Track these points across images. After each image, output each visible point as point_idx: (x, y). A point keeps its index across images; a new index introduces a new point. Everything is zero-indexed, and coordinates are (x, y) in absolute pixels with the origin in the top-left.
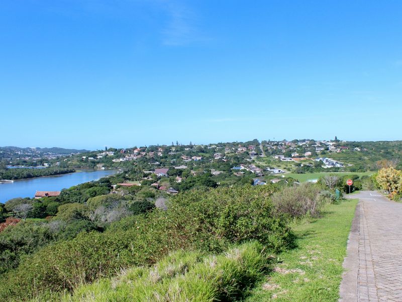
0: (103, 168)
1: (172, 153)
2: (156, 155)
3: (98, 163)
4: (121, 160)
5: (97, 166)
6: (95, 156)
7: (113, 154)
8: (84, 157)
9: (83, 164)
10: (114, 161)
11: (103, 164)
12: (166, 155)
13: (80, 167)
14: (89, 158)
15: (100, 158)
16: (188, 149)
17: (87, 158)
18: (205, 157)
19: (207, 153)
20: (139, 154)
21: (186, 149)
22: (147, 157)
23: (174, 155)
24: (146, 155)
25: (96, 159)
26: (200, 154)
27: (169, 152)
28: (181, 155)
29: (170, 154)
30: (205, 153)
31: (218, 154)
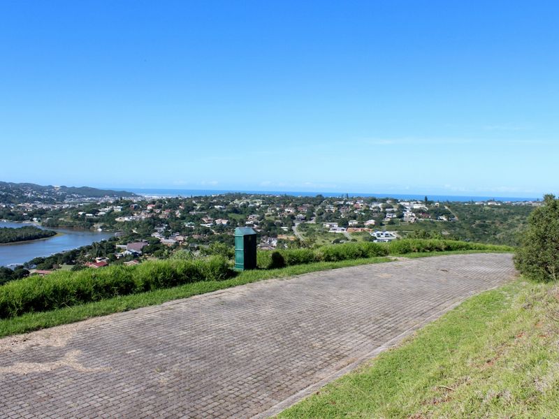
0: (100, 230)
1: (193, 213)
2: (172, 214)
3: (97, 221)
4: (126, 219)
5: (94, 226)
6: (95, 212)
7: (120, 210)
8: (81, 213)
9: (77, 222)
10: (117, 219)
11: (102, 224)
12: (185, 215)
13: (73, 226)
14: (87, 215)
15: (102, 215)
16: (219, 206)
17: (84, 214)
18: (234, 220)
19: (242, 214)
20: (152, 211)
21: (216, 207)
22: (161, 217)
23: (195, 216)
24: (161, 213)
25: (96, 216)
26: (230, 215)
27: (190, 211)
28: (204, 216)
29: (190, 214)
30: (238, 214)
31: (254, 217)
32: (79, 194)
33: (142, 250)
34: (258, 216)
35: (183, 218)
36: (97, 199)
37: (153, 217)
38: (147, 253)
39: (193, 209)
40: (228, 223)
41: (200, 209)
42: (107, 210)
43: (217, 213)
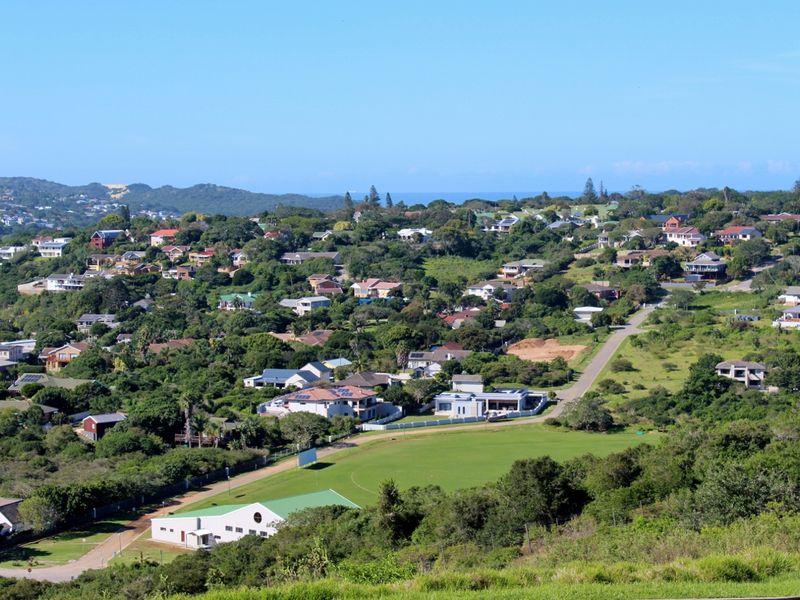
1: (296, 257)
2: (221, 262)
4: (52, 285)
7: (57, 253)
10: (25, 288)
12: (258, 267)
16: (417, 231)
20: (154, 253)
21: (403, 232)
24: (184, 259)
27: (292, 249)
28: (331, 266)
29: (286, 261)
30: (474, 257)
31: (526, 268)
34: (544, 264)
39: (306, 243)
40: (395, 293)
41: (331, 242)
42: (9, 254)
43: (379, 255)
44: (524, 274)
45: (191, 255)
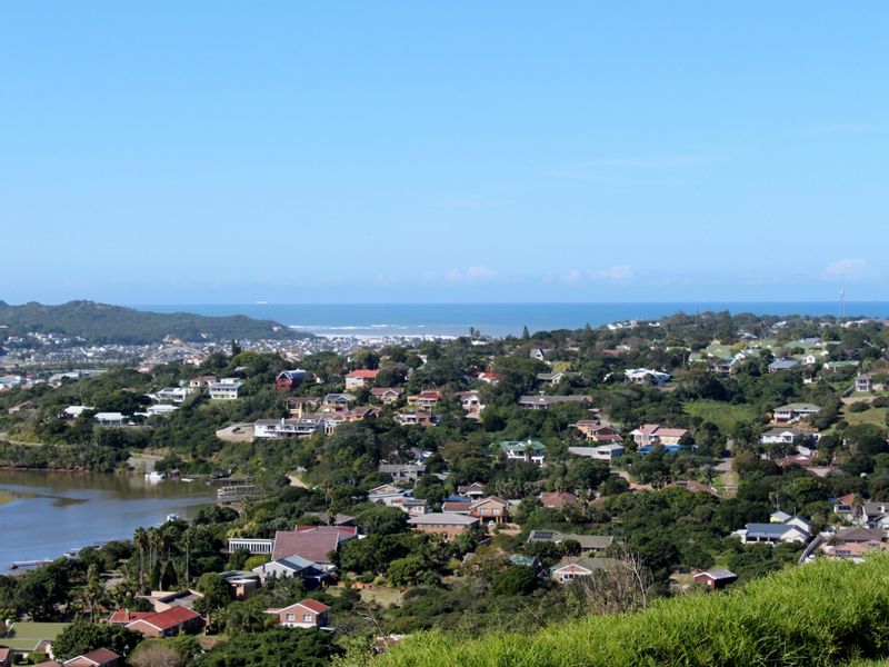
0: (155, 477)
1: (537, 401)
2: (450, 406)
3: (142, 443)
4: (261, 431)
5: (131, 461)
6: (132, 404)
7: (233, 395)
8: (75, 411)
9: (63, 447)
10: (224, 434)
11: (162, 454)
12: (502, 412)
13: (44, 465)
14: (101, 416)
15: (159, 419)
16: (642, 373)
17: (88, 415)
18: (713, 428)
19: (742, 401)
20: (364, 396)
21: (630, 373)
22: (404, 419)
23: (544, 413)
24: (402, 403)
25: (140, 420)
26: (692, 408)
27: (524, 392)
28: (584, 412)
29: (524, 405)
30: (728, 401)
31: (798, 414)
32: (60, 332)
33: (335, 558)
34: (816, 410)
35: (495, 424)
36: (131, 350)
37: (370, 422)
38: (358, 569)
39: (535, 385)
40: (687, 442)
41: (567, 385)
42: (181, 397)
43: (635, 400)
44: (797, 419)
45: (409, 398)
